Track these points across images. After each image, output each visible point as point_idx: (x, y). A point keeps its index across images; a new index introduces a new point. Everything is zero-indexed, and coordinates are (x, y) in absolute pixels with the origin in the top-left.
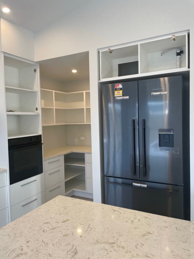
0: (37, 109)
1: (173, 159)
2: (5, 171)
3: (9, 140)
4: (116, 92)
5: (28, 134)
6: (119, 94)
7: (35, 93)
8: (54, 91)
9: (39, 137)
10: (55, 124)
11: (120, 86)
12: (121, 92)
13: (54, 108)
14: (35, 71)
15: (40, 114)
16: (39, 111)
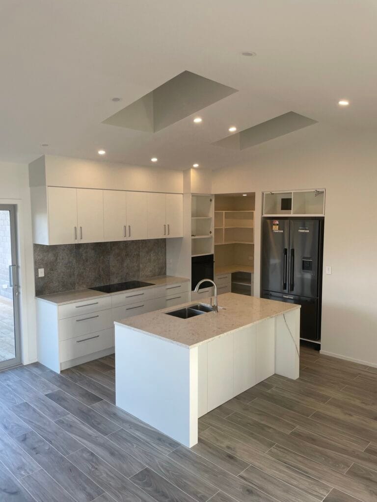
0: (211, 232)
1: (312, 280)
2: (189, 280)
3: (193, 258)
4: (274, 227)
5: (202, 253)
6: (276, 229)
7: (210, 219)
8: (224, 212)
9: (212, 256)
10: (224, 243)
11: (277, 222)
12: (278, 227)
13: (224, 227)
14: (211, 200)
15: (213, 236)
16: (213, 234)
